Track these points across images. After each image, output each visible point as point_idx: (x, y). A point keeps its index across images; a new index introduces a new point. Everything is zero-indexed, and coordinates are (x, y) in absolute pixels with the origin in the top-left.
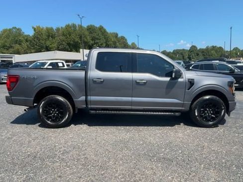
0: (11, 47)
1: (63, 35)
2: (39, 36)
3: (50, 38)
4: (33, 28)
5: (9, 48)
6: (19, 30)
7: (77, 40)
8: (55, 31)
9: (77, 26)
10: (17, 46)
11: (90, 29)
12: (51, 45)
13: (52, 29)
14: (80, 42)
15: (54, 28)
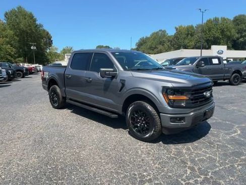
0: (156, 48)
1: (203, 31)
2: (178, 36)
3: (189, 36)
4: (175, 28)
5: (155, 48)
6: (164, 31)
7: (217, 35)
8: (195, 29)
9: (220, 19)
10: (160, 47)
11: (237, 20)
12: (188, 43)
13: (192, 27)
14: (221, 37)
15: (194, 25)
